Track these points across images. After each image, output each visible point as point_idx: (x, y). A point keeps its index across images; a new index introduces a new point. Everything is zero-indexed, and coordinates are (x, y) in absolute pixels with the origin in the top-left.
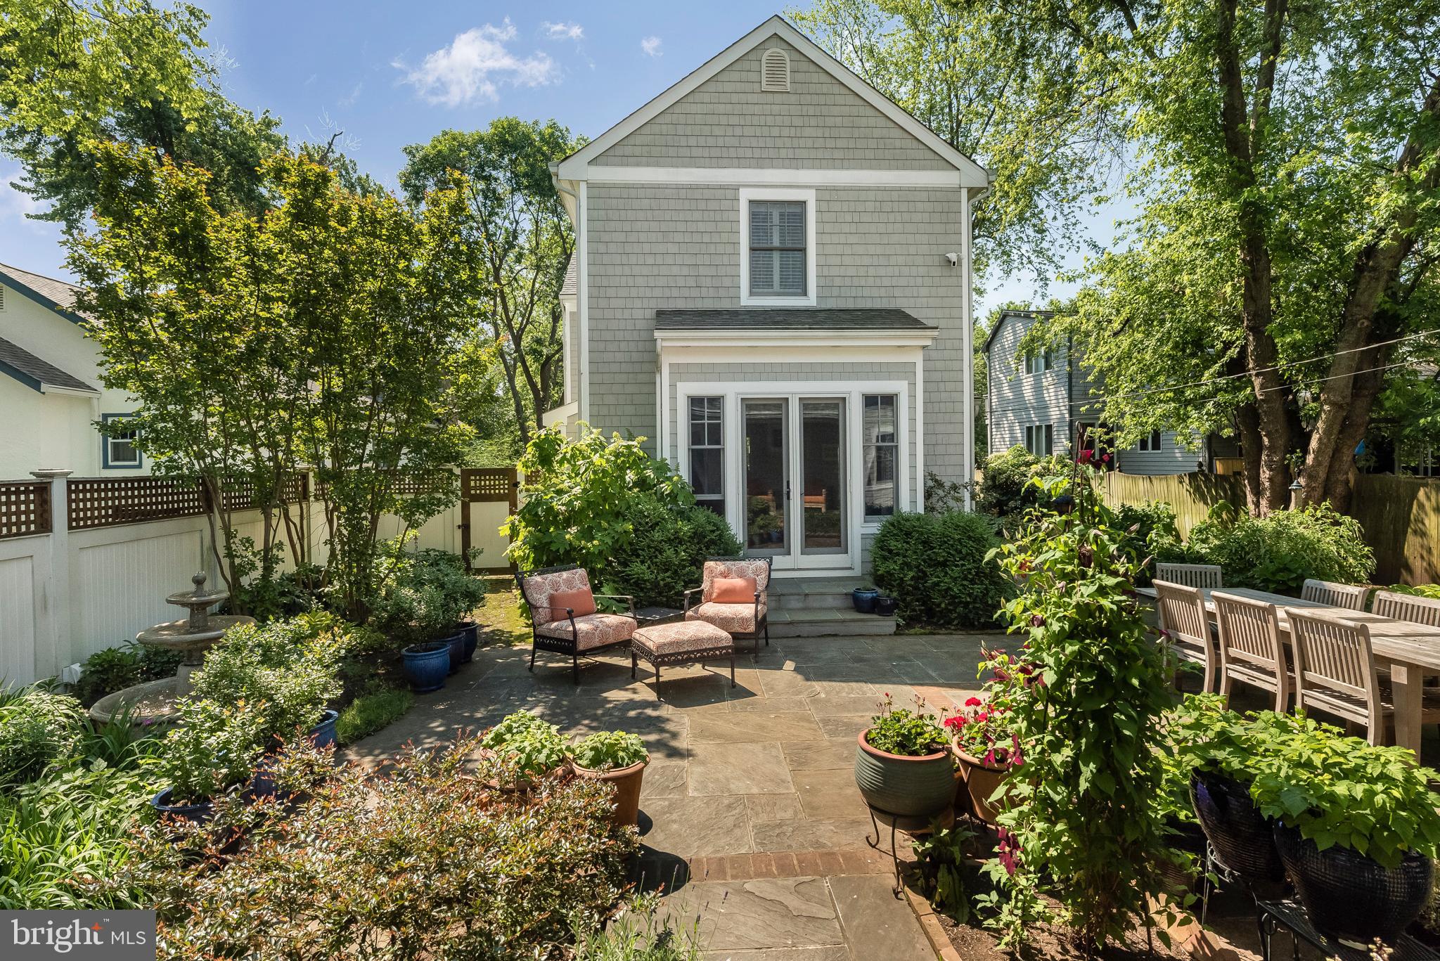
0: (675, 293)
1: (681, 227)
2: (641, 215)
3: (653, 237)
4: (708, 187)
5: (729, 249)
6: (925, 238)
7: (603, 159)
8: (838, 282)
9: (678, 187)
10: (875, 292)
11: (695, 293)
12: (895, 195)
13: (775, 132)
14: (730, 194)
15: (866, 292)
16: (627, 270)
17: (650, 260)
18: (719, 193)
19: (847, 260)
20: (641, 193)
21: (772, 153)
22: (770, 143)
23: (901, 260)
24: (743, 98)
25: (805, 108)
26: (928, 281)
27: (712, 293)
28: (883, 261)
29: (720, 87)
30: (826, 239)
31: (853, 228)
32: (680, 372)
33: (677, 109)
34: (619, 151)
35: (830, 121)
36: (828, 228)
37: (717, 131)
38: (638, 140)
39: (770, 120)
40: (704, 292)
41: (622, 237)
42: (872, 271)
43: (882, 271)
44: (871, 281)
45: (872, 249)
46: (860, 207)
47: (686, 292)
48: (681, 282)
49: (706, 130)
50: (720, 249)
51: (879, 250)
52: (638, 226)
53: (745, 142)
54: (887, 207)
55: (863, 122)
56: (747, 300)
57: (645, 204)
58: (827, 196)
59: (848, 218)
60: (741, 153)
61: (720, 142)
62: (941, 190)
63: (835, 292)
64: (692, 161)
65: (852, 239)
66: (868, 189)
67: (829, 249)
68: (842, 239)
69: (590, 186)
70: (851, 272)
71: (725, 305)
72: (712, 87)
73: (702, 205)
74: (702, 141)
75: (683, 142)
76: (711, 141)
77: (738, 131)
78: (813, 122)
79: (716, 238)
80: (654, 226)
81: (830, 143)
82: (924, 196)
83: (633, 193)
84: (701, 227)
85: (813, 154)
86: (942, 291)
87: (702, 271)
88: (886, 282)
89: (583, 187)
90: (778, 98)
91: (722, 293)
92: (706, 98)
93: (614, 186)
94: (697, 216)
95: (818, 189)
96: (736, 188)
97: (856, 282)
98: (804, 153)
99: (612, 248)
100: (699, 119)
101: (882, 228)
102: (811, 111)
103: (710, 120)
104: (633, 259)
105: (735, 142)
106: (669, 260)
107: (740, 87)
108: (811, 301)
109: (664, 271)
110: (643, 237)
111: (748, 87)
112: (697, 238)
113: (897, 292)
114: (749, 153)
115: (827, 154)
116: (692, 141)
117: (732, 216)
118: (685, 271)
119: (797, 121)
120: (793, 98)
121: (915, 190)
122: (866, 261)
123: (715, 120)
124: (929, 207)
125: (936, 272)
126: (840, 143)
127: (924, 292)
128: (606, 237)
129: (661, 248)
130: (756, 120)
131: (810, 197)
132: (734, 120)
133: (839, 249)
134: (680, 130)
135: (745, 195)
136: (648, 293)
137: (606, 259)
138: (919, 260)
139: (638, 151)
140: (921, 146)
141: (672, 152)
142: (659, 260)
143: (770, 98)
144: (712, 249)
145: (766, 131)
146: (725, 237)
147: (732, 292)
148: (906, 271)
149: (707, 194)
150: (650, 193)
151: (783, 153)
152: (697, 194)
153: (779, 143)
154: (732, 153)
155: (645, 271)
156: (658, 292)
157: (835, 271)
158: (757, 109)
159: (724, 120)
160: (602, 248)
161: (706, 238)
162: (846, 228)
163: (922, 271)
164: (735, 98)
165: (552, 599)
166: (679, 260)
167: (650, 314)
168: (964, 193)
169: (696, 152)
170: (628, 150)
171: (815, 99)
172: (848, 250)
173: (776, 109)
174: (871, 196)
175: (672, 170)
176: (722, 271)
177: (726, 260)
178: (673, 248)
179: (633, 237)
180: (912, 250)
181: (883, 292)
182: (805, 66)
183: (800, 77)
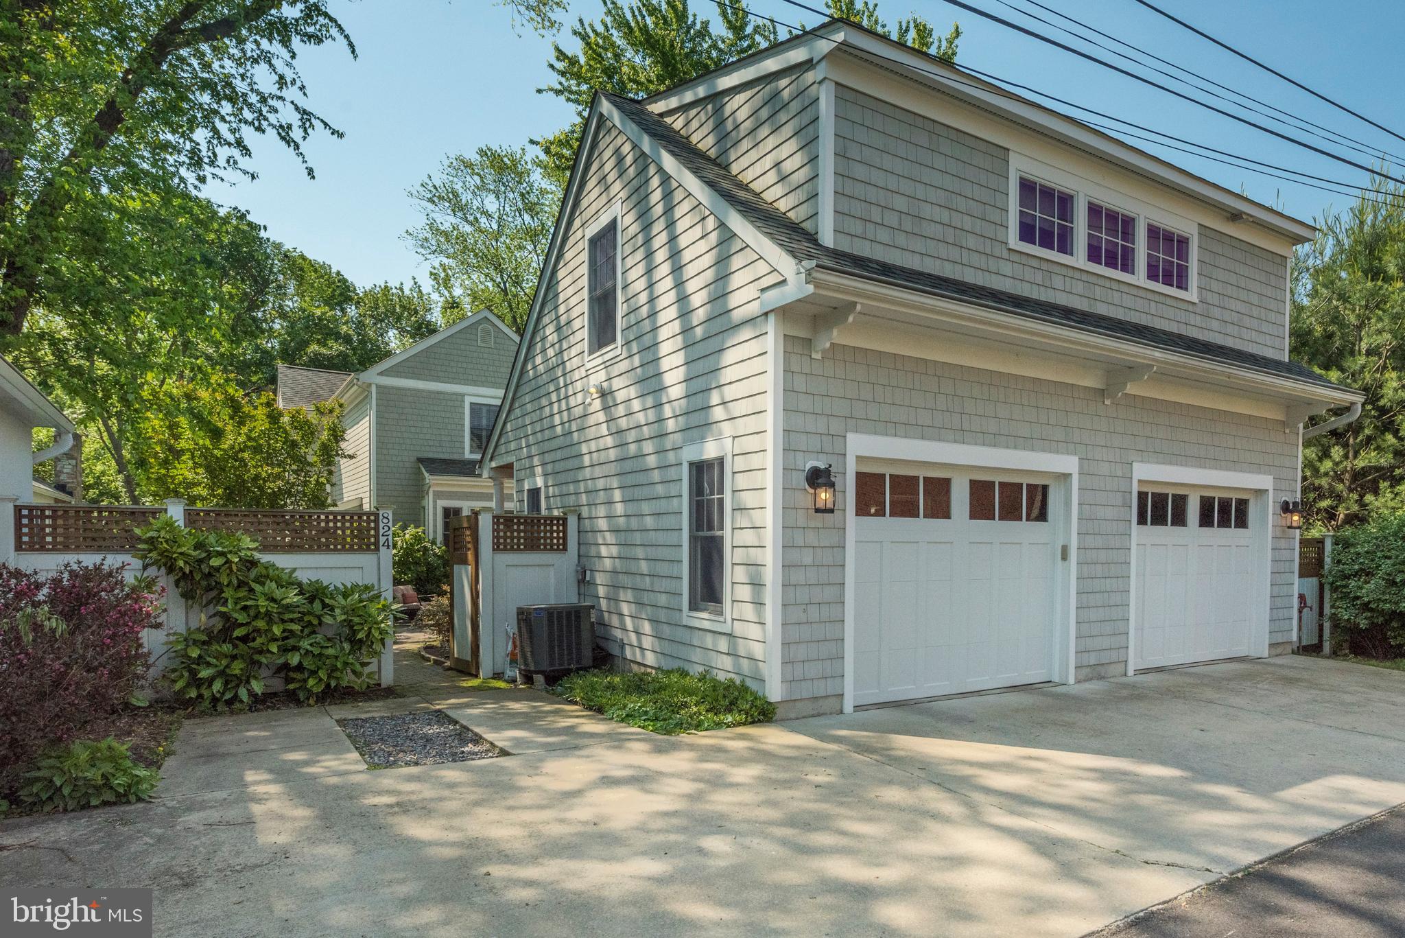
0: (427, 448)
1: (431, 414)
2: (408, 405)
3: (415, 418)
4: (447, 394)
5: (459, 427)
7: (386, 373)
9: (430, 392)
11: (439, 449)
13: (485, 368)
14: (459, 398)
17: (413, 430)
18: (454, 398)
20: (408, 393)
21: (484, 379)
22: (482, 373)
24: (468, 348)
25: (501, 357)
27: (448, 450)
29: (455, 341)
32: (439, 495)
34: (396, 369)
37: (453, 364)
38: (408, 364)
39: (482, 361)
40: (444, 450)
41: (396, 417)
47: (434, 449)
48: (431, 444)
49: (447, 363)
50: (454, 427)
52: (406, 411)
53: (468, 372)
56: (467, 454)
57: (411, 399)
60: (466, 377)
61: (454, 370)
64: (438, 379)
69: (378, 387)
71: (456, 457)
73: (444, 403)
74: (444, 369)
75: (434, 368)
76: (449, 370)
77: (464, 365)
78: (506, 364)
79: (451, 421)
80: (416, 412)
83: (403, 393)
84: (443, 415)
87: (443, 438)
89: (374, 389)
90: (487, 350)
91: (454, 451)
92: (447, 345)
93: (393, 388)
94: (441, 408)
96: (463, 395)
98: (500, 381)
99: (390, 422)
102: (505, 359)
103: (449, 357)
104: (403, 429)
105: (462, 371)
106: (424, 431)
107: (466, 342)
109: (421, 436)
110: (409, 417)
111: (471, 343)
112: (440, 420)
114: (470, 377)
116: (438, 368)
117: (460, 410)
118: (433, 438)
119: (497, 363)
120: (495, 351)
123: (452, 358)
128: (386, 415)
129: (420, 424)
130: (474, 360)
132: (462, 359)
135: (468, 400)
136: (411, 448)
137: (386, 428)
139: (407, 370)
141: (427, 373)
142: (418, 431)
143: (482, 349)
144: (449, 427)
145: (480, 367)
146: (457, 421)
147: (460, 451)
149: (447, 397)
150: (413, 394)
151: (489, 379)
152: (442, 397)
153: (487, 373)
154: (462, 376)
155: (411, 436)
156: (417, 448)
158: (476, 355)
159: (457, 359)
160: (384, 421)
161: (446, 420)
164: (463, 348)
165: (403, 595)
166: (430, 431)
167: (413, 459)
169: (440, 374)
170: (401, 369)
171: (507, 353)
173: (486, 356)
175: (426, 383)
176: (454, 439)
177: (457, 433)
178: (426, 425)
179: (403, 417)
182: (502, 335)
183: (498, 340)
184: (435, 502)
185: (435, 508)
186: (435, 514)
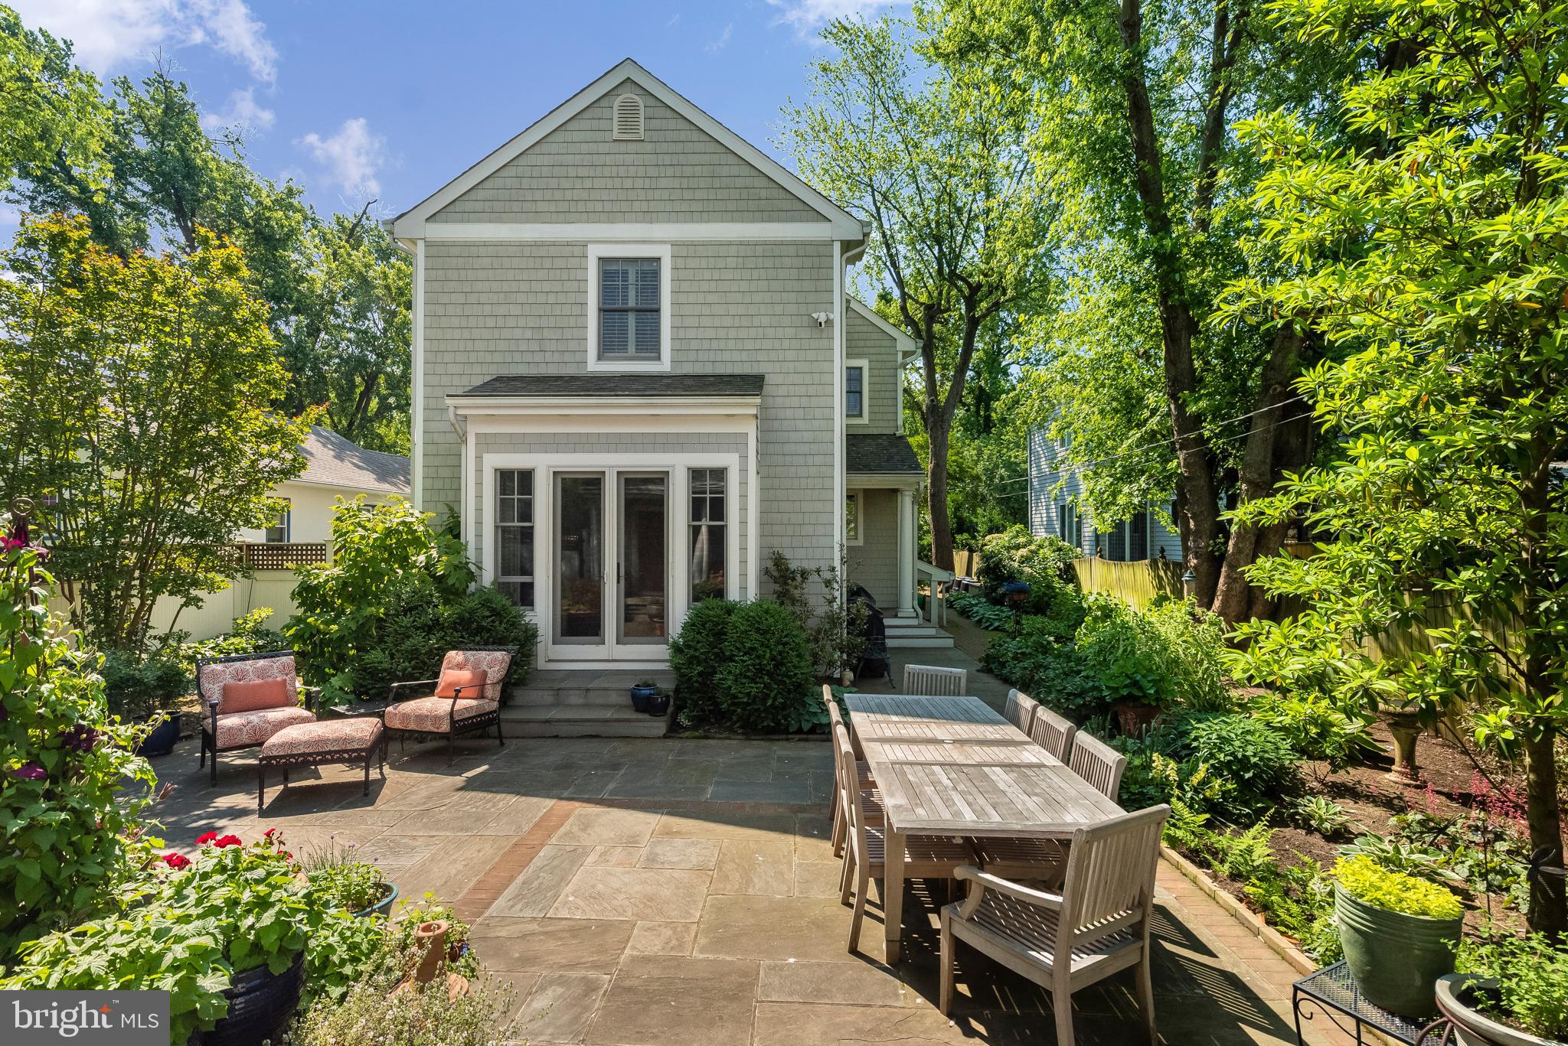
0: (517, 357)
1: (524, 287)
2: (482, 275)
3: (494, 298)
4: (554, 244)
5: (577, 310)
6: (792, 297)
7: (442, 216)
8: (694, 345)
9: (522, 245)
10: (736, 356)
11: (538, 357)
12: (759, 250)
13: (628, 183)
14: (577, 251)
15: (727, 356)
16: (466, 334)
17: (491, 322)
18: (567, 251)
19: (705, 321)
20: (483, 251)
21: (624, 206)
22: (622, 195)
23: (765, 321)
24: (593, 147)
25: (661, 157)
26: (795, 344)
27: (557, 357)
28: (745, 322)
29: (568, 136)
30: (683, 298)
31: (713, 286)
32: (487, 443)
33: (523, 161)
34: (459, 206)
35: (688, 171)
36: (685, 286)
37: (565, 183)
38: (480, 194)
39: (622, 171)
40: (548, 357)
41: (461, 298)
42: (732, 333)
43: (743, 333)
44: (731, 344)
45: (733, 310)
46: (721, 263)
47: (528, 357)
48: (523, 346)
49: (553, 183)
50: (567, 310)
51: (742, 310)
52: (479, 286)
53: (594, 195)
54: (751, 263)
55: (725, 171)
56: (594, 366)
57: (487, 262)
58: (683, 251)
59: (707, 275)
60: (590, 206)
61: (568, 195)
62: (811, 243)
63: (692, 356)
64: (538, 217)
65: (711, 298)
66: (729, 244)
67: (687, 310)
68: (701, 298)
69: (429, 245)
70: (710, 334)
71: (571, 370)
72: (559, 137)
73: (547, 263)
74: (548, 195)
75: (529, 196)
76: (558, 195)
77: (588, 183)
78: (670, 171)
79: (562, 298)
80: (495, 286)
81: (687, 195)
82: (792, 250)
83: (474, 251)
84: (546, 286)
85: (669, 207)
86: (811, 355)
87: (547, 334)
88: (749, 345)
89: (421, 244)
90: (631, 147)
91: (567, 357)
92: (554, 148)
93: (454, 244)
94: (542, 274)
95: (674, 244)
96: (584, 245)
97: (715, 345)
98: (660, 206)
99: (451, 310)
100: (545, 171)
101: (744, 286)
102: (667, 160)
103: (557, 171)
104: (472, 322)
105: (584, 195)
106: (511, 322)
107: (589, 136)
108: (664, 365)
109: (506, 333)
110: (484, 298)
111: (599, 136)
112: (541, 298)
113: (761, 356)
114: (599, 207)
115: (685, 207)
116: (538, 195)
117: (580, 275)
118: (528, 334)
119: (652, 171)
120: (649, 147)
121: (782, 243)
122: (727, 322)
123: (562, 171)
124: (797, 262)
125: (805, 333)
126: (699, 195)
127: (791, 355)
128: (444, 299)
129: (502, 310)
130: (607, 172)
131: (665, 253)
132: (582, 172)
133: (697, 310)
134: (526, 183)
135: (595, 252)
136: (488, 358)
137: (444, 322)
138: (786, 321)
139: (479, 206)
140: (789, 196)
141: (516, 206)
142: (501, 322)
143: (623, 147)
144: (557, 311)
145: (617, 183)
146: (572, 298)
147: (578, 357)
148: (771, 332)
149: (553, 251)
150: (491, 250)
151: (637, 206)
152: (543, 252)
153: (632, 195)
154: (581, 207)
155: (486, 334)
156: (498, 357)
157: (691, 333)
158: (609, 159)
159: (572, 172)
160: (440, 310)
161: (552, 299)
162: (705, 286)
163: (790, 332)
164: (585, 148)
166: (522, 322)
168: (837, 247)
169: (542, 207)
170: (469, 206)
171: (672, 148)
172: (706, 310)
173: (629, 159)
174: (733, 250)
175: (514, 226)
176: (567, 334)
177: (572, 322)
178: (515, 310)
179: (472, 298)
180: (778, 309)
181: (744, 356)
182: (662, 112)
183: (655, 124)
184: (479, 458)
185: (479, 471)
186: (479, 484)
